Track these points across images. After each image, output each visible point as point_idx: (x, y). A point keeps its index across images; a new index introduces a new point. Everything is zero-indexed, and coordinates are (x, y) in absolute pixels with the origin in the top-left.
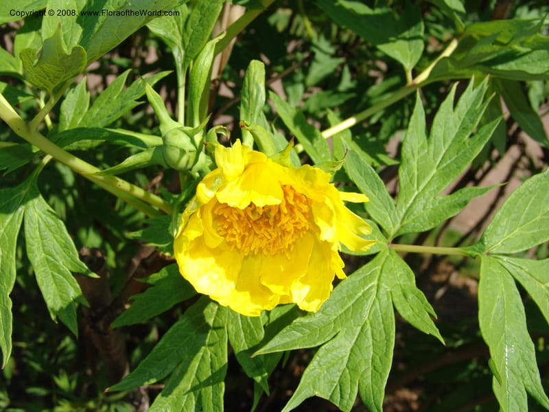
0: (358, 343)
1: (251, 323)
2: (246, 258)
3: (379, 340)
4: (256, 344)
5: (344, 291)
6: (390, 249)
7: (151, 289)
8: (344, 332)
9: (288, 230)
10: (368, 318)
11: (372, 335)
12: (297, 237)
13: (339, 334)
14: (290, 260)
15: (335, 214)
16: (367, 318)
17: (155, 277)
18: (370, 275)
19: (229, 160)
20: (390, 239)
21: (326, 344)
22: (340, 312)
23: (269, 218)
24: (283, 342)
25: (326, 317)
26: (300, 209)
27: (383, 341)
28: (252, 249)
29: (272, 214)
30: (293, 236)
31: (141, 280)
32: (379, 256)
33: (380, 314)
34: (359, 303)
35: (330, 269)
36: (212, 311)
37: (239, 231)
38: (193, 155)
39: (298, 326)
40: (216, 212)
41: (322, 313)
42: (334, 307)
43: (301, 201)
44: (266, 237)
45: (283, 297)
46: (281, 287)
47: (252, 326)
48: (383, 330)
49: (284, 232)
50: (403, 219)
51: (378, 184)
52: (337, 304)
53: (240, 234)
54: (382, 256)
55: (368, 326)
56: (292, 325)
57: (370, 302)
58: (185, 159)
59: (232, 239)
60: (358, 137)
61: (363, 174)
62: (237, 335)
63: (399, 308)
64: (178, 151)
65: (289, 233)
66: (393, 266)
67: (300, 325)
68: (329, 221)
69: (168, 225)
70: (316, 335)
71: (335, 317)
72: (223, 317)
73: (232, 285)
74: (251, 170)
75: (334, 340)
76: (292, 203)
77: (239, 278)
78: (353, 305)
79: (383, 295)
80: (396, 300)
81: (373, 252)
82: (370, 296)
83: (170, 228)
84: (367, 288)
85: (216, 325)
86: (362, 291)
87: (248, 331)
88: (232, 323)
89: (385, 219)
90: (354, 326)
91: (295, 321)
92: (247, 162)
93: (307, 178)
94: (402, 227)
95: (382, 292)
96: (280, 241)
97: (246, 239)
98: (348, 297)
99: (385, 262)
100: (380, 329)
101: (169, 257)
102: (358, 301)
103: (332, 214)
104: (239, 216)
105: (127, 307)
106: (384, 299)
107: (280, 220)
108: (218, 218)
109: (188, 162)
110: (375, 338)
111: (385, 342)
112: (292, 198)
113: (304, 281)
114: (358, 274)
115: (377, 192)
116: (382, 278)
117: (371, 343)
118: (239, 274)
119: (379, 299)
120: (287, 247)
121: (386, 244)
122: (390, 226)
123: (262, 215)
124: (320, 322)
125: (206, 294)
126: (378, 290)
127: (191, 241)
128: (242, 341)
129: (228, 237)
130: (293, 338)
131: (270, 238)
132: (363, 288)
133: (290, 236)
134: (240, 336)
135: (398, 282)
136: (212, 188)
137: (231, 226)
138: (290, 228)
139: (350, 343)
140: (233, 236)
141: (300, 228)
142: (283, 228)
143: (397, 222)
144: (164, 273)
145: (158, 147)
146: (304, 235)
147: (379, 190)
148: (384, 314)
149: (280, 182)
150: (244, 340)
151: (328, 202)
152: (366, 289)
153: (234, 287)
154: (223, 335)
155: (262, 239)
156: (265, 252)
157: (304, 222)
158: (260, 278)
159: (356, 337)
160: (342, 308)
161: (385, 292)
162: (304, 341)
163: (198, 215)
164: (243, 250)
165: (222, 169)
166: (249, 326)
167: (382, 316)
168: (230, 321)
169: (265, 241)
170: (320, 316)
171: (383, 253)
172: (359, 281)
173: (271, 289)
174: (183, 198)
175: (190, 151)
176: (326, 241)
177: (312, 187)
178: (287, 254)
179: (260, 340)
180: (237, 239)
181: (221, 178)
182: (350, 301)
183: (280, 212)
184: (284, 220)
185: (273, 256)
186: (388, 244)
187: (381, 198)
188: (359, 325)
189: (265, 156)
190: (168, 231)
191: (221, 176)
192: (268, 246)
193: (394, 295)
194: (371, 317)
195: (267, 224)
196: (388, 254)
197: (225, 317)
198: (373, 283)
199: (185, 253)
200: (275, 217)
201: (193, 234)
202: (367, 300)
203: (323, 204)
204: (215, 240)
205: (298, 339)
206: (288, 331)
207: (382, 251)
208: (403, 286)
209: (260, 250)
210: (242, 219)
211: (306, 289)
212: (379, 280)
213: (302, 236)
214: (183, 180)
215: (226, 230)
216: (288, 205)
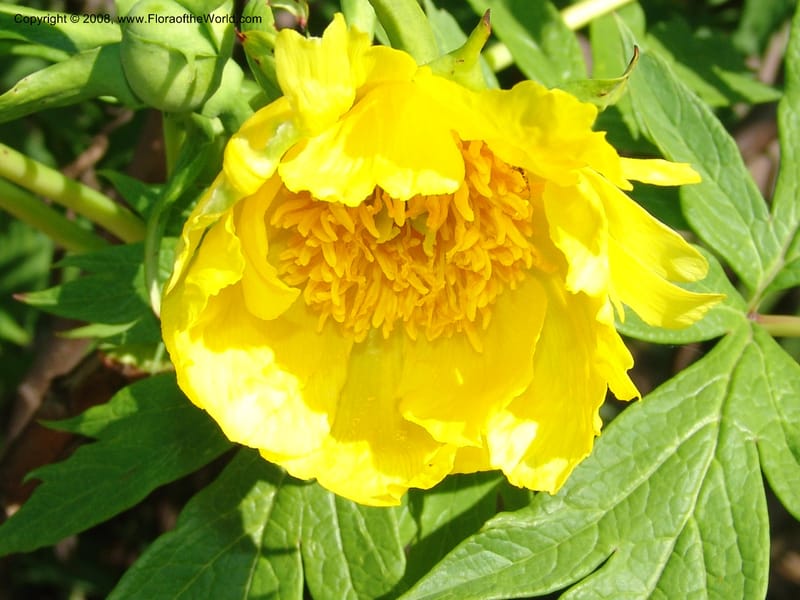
0: (666, 582)
1: (368, 537)
2: (358, 349)
3: (724, 574)
4: (382, 593)
5: (627, 441)
6: (754, 330)
7: (85, 448)
8: (628, 555)
9: (476, 268)
10: (695, 514)
11: (706, 562)
12: (501, 289)
13: (614, 560)
14: (480, 355)
15: (606, 222)
16: (689, 515)
17: (98, 417)
18: (697, 397)
19: (313, 74)
20: (756, 302)
21: (579, 587)
22: (616, 500)
23: (422, 238)
24: (456, 581)
25: (577, 512)
26: (508, 212)
27: (736, 576)
28: (376, 324)
29: (433, 224)
30: (488, 287)
31: (60, 426)
32: (722, 346)
33: (728, 504)
34: (668, 475)
35: (593, 374)
36: (259, 504)
37: (340, 274)
38: (205, 69)
39: (501, 537)
40: (275, 221)
41: (566, 500)
42: (598, 486)
43: (511, 189)
44: (414, 290)
45: (463, 453)
46: (457, 427)
47: (371, 544)
48: (736, 547)
49: (464, 275)
50: (791, 245)
51: (722, 148)
52: (609, 476)
53: (342, 281)
54: (732, 345)
55: (695, 538)
56: (483, 535)
57: (699, 471)
58: (183, 78)
59: (321, 296)
60: (662, 26)
61: (678, 120)
62: (329, 571)
63: (779, 487)
64: (165, 55)
65: (478, 276)
66: (763, 372)
67: (503, 532)
68: (590, 240)
69: (134, 272)
70: (549, 561)
71: (604, 512)
72: (291, 524)
73: (322, 421)
74: (373, 102)
75: (600, 574)
76: (487, 193)
77: (339, 403)
78: (651, 480)
79: (734, 451)
80: (771, 465)
81: (707, 334)
82: (700, 453)
83: (139, 281)
84: (692, 432)
85: (273, 543)
86: (677, 442)
87: (361, 560)
88: (314, 538)
89: (741, 245)
90: (656, 536)
91: (489, 523)
92: (362, 80)
93: (529, 120)
94: (788, 267)
95: (732, 443)
96: (452, 300)
97: (361, 292)
98: (638, 459)
99: (739, 362)
100: (727, 545)
101: (132, 367)
102: (666, 470)
103: (596, 222)
104: (340, 230)
105: (12, 511)
106: (738, 463)
107: (452, 241)
108: (282, 237)
109: (193, 86)
110: (714, 570)
111: (743, 579)
112: (487, 179)
113: (520, 408)
114: (666, 395)
115: (717, 169)
116: (733, 407)
117: (702, 584)
118: (341, 394)
119: (724, 464)
120: (472, 317)
121: (742, 315)
122: (754, 265)
123: (403, 229)
124: (560, 525)
125: (252, 445)
126: (720, 439)
127: (212, 298)
128: (342, 585)
129: (308, 290)
130: (487, 569)
131: (424, 290)
132: (680, 434)
133: (482, 285)
134: (337, 574)
135: (778, 418)
136: (266, 152)
137: (318, 258)
138: (482, 262)
139: (645, 582)
140: (324, 286)
141: (507, 263)
142: (460, 263)
143: (774, 253)
144: (123, 402)
145: (108, 49)
146: (520, 285)
147: (723, 163)
148: (739, 503)
149: (455, 134)
150: (349, 585)
151: (585, 188)
152: (687, 435)
153: (327, 428)
154: (291, 569)
155: (404, 293)
156: (412, 333)
157: (521, 247)
158: (398, 402)
159: (661, 566)
160: (622, 487)
161: (740, 444)
162: (517, 579)
163: (229, 225)
164: (352, 328)
165: (295, 97)
166: (363, 544)
167: (732, 509)
168: (311, 530)
169: (411, 302)
170: (559, 511)
171: (736, 339)
172: (668, 415)
173: (429, 430)
174: (176, 191)
175: (198, 58)
176: (581, 294)
177: (543, 143)
178: (472, 336)
179: (395, 582)
180: (336, 297)
181: (292, 122)
182: (642, 468)
183: (452, 219)
184: (466, 239)
185: (436, 343)
186: (750, 314)
187: (729, 189)
188: (668, 535)
189: (411, 59)
190: (132, 288)
191: (294, 117)
192: (419, 313)
193: (765, 450)
194: (702, 513)
195: (418, 254)
196: (747, 340)
197: (296, 522)
198: (706, 420)
199: (194, 333)
200: (439, 234)
201: (213, 279)
202: (690, 465)
203: (572, 193)
204: (274, 298)
205: (500, 573)
206: (470, 551)
207: (733, 331)
208: (790, 428)
209: (399, 326)
210: (347, 239)
211: (528, 432)
212: (723, 411)
213: (513, 286)
214: (174, 143)
215: (303, 270)
216: (476, 199)
